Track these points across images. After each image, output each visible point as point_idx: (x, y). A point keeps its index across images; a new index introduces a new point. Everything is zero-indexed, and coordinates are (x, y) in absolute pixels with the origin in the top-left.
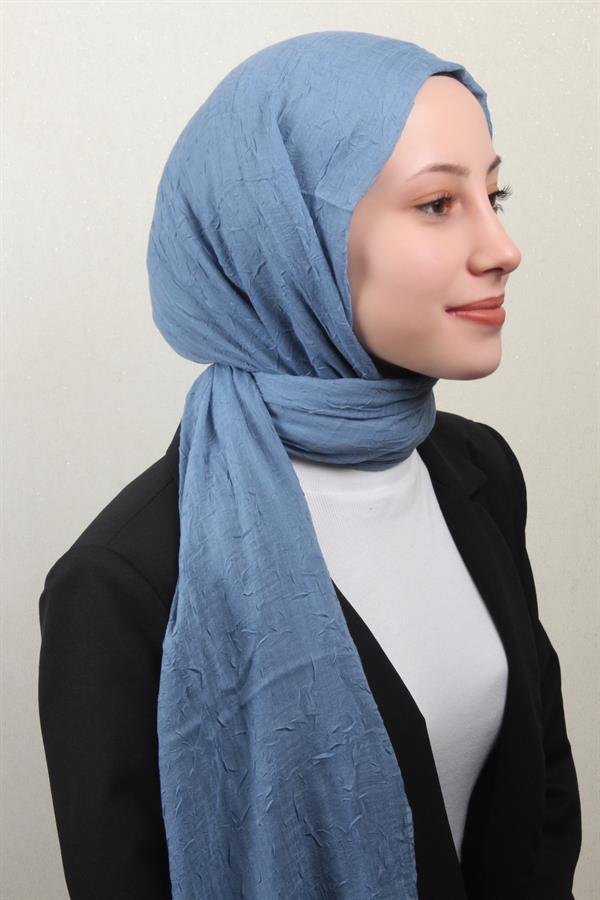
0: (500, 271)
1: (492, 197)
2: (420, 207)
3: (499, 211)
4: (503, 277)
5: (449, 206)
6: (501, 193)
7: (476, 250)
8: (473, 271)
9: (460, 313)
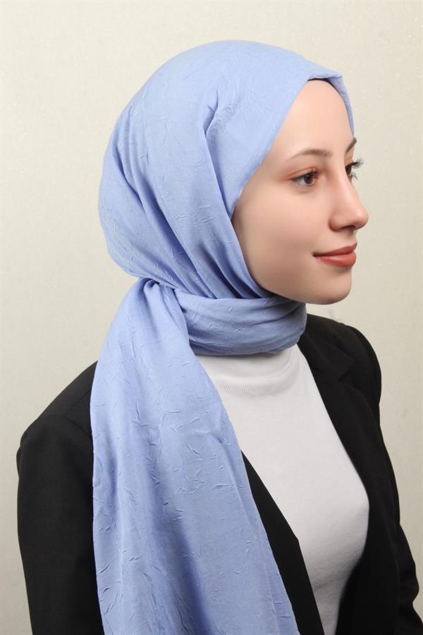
0: (351, 228)
1: (348, 169)
2: (295, 179)
3: (353, 179)
4: (355, 231)
5: (316, 178)
6: (356, 164)
7: (336, 211)
8: (334, 228)
9: (324, 258)
